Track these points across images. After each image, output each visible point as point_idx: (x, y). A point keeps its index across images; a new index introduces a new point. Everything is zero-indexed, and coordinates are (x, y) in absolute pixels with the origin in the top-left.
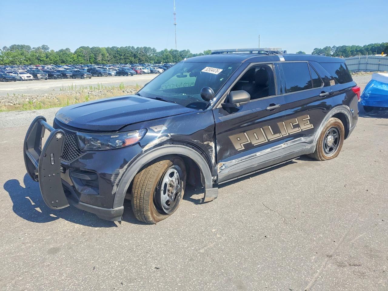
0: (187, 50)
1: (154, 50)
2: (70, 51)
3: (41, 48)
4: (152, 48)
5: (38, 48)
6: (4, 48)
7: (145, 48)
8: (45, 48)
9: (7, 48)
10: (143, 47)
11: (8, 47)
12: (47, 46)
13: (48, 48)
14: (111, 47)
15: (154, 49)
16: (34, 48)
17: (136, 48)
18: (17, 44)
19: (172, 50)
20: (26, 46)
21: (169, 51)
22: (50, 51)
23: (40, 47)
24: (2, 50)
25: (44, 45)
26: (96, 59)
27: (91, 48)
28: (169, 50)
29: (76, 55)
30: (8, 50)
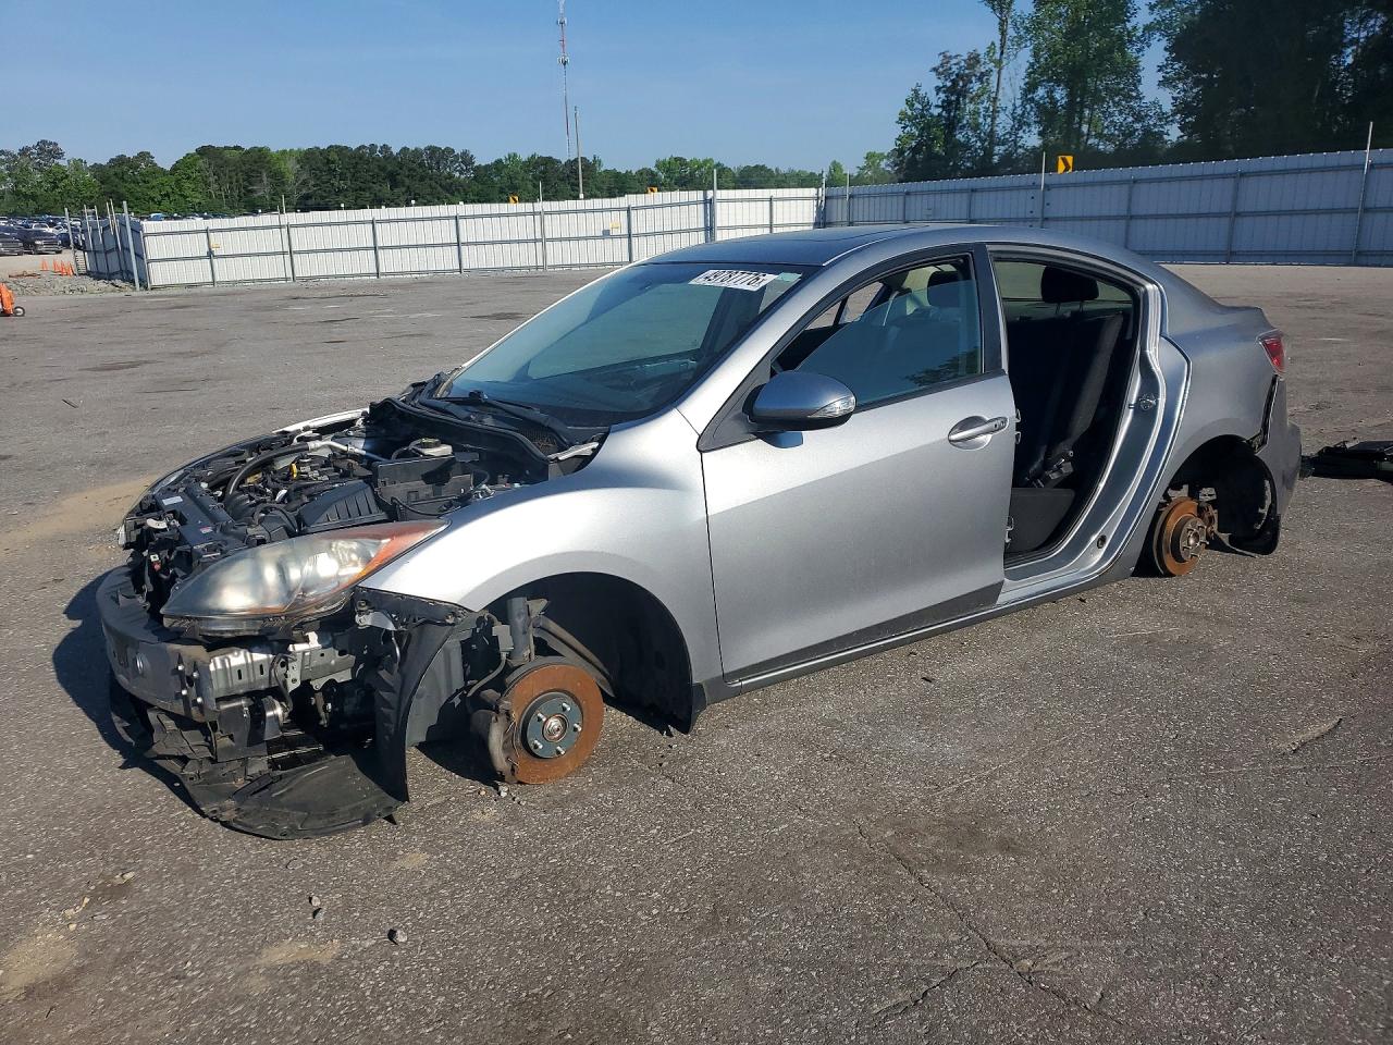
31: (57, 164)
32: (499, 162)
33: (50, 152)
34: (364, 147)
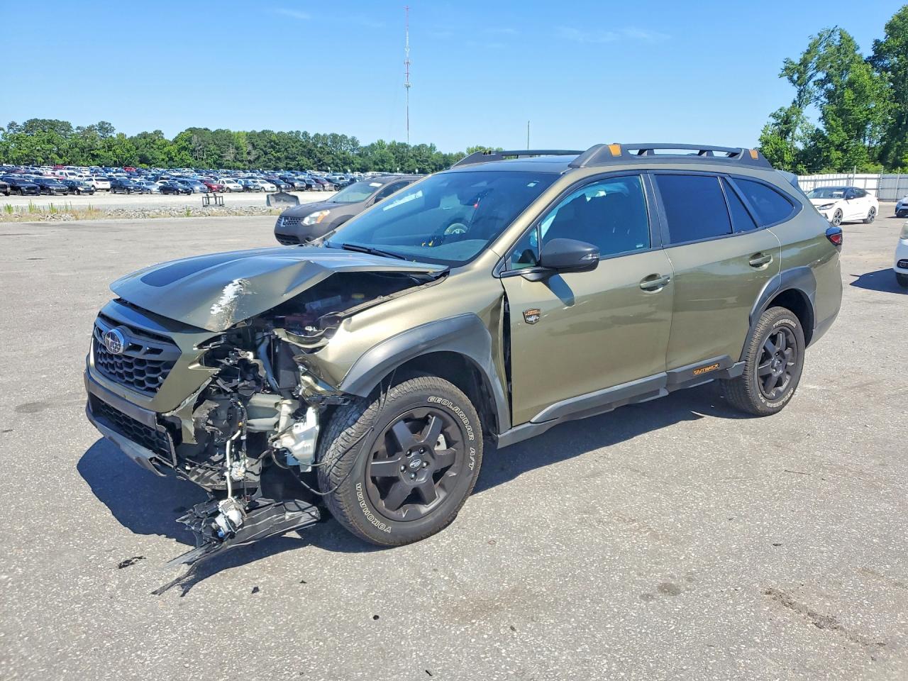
0: (429, 145)
1: (354, 142)
2: (162, 137)
3: (96, 129)
4: (349, 137)
5: (90, 129)
6: (11, 125)
7: (335, 136)
8: (104, 127)
9: (18, 126)
10: (328, 134)
11: (20, 123)
12: (110, 124)
13: (112, 130)
14: (259, 130)
15: (353, 139)
16: (78, 128)
17: (312, 135)
18: (41, 118)
19: (394, 142)
20: (61, 123)
21: (388, 146)
22: (114, 136)
23: (93, 126)
24: (6, 130)
25: (103, 123)
26: (221, 157)
27: (214, 132)
28: (388, 142)
29: (176, 146)
30: (20, 131)
31: (111, 136)
32: (373, 145)
33: (106, 129)
34: (292, 132)
